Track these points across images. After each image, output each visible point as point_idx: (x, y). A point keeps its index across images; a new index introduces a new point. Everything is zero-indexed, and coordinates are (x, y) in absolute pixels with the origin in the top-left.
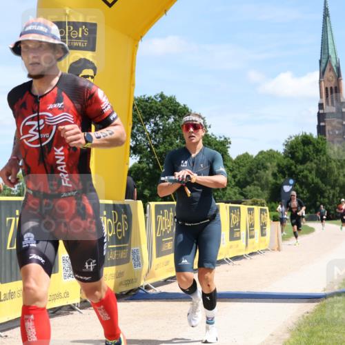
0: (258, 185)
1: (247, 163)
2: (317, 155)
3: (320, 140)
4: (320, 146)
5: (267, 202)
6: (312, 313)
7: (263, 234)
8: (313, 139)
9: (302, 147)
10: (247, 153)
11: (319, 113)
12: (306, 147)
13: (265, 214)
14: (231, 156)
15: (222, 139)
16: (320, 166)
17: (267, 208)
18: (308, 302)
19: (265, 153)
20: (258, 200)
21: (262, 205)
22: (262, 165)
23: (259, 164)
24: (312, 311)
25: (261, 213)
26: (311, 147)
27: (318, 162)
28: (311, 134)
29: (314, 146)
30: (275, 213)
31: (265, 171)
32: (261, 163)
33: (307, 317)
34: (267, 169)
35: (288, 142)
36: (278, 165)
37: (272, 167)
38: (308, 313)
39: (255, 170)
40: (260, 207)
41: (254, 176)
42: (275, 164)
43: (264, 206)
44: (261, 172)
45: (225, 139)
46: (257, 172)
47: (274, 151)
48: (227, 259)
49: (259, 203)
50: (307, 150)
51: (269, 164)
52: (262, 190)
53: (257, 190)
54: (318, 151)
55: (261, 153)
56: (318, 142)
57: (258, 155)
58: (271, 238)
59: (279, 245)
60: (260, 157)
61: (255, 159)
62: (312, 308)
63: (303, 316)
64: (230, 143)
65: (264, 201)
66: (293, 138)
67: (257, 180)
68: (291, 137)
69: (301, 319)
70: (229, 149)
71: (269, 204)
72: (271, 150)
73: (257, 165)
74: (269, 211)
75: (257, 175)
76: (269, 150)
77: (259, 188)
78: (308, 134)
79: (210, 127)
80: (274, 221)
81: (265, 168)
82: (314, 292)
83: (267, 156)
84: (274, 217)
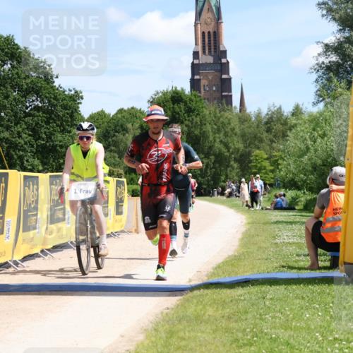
0: (115, 152)
1: (103, 123)
2: (188, 117)
3: (193, 98)
4: (193, 105)
5: (126, 173)
6: (172, 309)
7: (119, 212)
8: (185, 95)
9: (172, 106)
10: (103, 111)
11: (193, 64)
12: (176, 106)
13: (122, 187)
14: (82, 114)
15: (73, 92)
16: (192, 130)
17: (125, 180)
18: (169, 296)
19: (125, 111)
20: (114, 169)
21: (119, 176)
22: (122, 126)
23: (118, 125)
24: (173, 307)
25: (117, 186)
26: (182, 105)
27: (190, 125)
28: (182, 89)
29: (186, 104)
30: (135, 187)
31: (124, 135)
32: (119, 124)
33: (167, 314)
34: (127, 132)
35: (154, 99)
36: (141, 127)
37: (133, 130)
38: (168, 309)
39: (112, 133)
40: (116, 179)
41: (110, 140)
42: (137, 125)
43: (121, 178)
44: (120, 136)
45: (76, 92)
46: (114, 135)
47: (137, 110)
48: (72, 242)
49: (116, 174)
50: (177, 109)
51: (129, 126)
52: (120, 157)
53: (114, 157)
54: (190, 111)
55: (121, 111)
56: (191, 100)
57: (116, 114)
58: (128, 217)
59: (137, 226)
60: (119, 116)
61: (112, 119)
62: (174, 303)
63: (162, 313)
64: (82, 98)
65: (122, 171)
66: (160, 94)
67: (114, 145)
68: (158, 93)
69: (160, 316)
70: (80, 105)
71: (128, 175)
72: (133, 108)
73: (115, 127)
74: (128, 184)
75: (114, 138)
76: (130, 107)
77: (116, 155)
78: (179, 89)
79: (57, 77)
80: (132, 196)
81: (125, 130)
82: (177, 284)
83: (127, 116)
84: (133, 191)
